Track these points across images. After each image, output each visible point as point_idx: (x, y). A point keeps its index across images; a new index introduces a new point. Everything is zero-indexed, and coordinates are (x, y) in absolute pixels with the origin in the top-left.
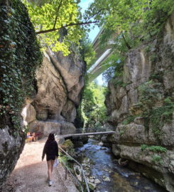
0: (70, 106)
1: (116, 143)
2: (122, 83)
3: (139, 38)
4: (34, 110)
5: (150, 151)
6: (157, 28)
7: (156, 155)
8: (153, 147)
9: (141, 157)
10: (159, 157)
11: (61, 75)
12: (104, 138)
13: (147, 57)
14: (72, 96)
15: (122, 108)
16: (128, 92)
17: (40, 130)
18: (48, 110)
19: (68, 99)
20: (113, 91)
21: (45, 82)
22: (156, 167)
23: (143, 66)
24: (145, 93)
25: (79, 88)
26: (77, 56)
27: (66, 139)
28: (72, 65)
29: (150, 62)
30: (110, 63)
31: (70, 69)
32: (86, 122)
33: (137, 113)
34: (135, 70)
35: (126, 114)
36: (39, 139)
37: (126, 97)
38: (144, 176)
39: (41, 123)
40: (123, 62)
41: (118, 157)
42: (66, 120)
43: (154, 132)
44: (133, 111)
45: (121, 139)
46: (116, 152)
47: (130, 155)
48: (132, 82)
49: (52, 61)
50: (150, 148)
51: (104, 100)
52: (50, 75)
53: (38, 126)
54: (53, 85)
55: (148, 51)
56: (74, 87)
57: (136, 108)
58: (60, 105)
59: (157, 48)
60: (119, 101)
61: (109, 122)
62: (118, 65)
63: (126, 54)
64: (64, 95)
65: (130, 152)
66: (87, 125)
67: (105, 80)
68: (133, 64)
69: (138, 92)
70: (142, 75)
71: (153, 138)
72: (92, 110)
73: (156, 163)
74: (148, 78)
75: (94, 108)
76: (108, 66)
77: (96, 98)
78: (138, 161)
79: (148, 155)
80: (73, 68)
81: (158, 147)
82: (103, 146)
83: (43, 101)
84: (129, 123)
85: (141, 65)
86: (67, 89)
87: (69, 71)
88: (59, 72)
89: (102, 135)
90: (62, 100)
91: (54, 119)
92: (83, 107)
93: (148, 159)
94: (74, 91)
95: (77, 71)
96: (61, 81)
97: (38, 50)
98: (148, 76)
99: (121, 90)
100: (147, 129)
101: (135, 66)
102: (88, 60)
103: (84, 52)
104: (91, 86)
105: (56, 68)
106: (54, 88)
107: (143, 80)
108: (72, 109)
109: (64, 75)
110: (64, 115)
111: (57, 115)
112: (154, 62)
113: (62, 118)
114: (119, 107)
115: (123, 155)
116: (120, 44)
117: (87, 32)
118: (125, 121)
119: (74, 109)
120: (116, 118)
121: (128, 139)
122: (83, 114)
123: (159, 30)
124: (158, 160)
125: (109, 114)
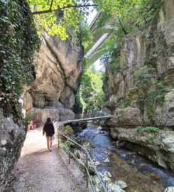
0: (69, 92)
1: (114, 126)
2: (119, 68)
3: (135, 24)
4: (30, 97)
5: (145, 131)
6: (152, 14)
7: (150, 135)
8: (148, 128)
9: (137, 137)
10: (153, 136)
11: (58, 60)
12: (102, 122)
13: (142, 43)
14: (71, 82)
15: (119, 92)
16: (125, 77)
17: (38, 118)
18: (45, 97)
19: (66, 85)
20: (110, 76)
21: (42, 67)
22: (150, 146)
23: (139, 52)
24: (141, 78)
25: (77, 73)
26: (74, 40)
27: (65, 125)
28: (69, 49)
29: (145, 48)
30: (107, 48)
31: (67, 53)
32: (84, 108)
33: (133, 97)
34: (132, 56)
35: (123, 98)
36: (37, 127)
37: (123, 82)
38: (139, 155)
39: (38, 110)
40: (120, 47)
41: (116, 139)
42: (65, 106)
43: (148, 114)
44: (130, 96)
45: (119, 122)
46: (114, 135)
47: (127, 136)
48: (128, 68)
49: (48, 45)
50: (145, 129)
51: (101, 86)
52: (46, 60)
53: (36, 114)
54: (50, 70)
55: (143, 37)
56: (72, 73)
57: (132, 93)
58: (58, 92)
59: (152, 34)
60: (117, 86)
61: (107, 107)
62: (115, 50)
63: (123, 39)
64: (62, 81)
65: (127, 134)
66: (86, 110)
67: (103, 65)
68: (129, 50)
69: (134, 77)
70: (138, 60)
71: (147, 120)
72: (91, 95)
73: (150, 142)
74: (143, 63)
75: (92, 93)
76: (105, 51)
77: (94, 83)
78: (134, 141)
79: (143, 135)
80: (71, 53)
81: (151, 128)
82: (102, 130)
83: (40, 88)
84: (126, 107)
85: (137, 51)
86: (64, 74)
87: (66, 56)
88: (56, 57)
89: (100, 119)
90: (60, 86)
91: (52, 105)
92: (81, 93)
93: (143, 139)
94: (72, 77)
95: (74, 55)
96: (58, 66)
97: (35, 33)
98: (143, 61)
99: (118, 75)
100: (142, 112)
101: (131, 52)
102: (86, 45)
103: (82, 36)
104: (88, 72)
105: (53, 53)
106: (51, 74)
107: (138, 65)
108: (71, 95)
109: (61, 60)
110: (63, 101)
111: (56, 101)
112: (149, 48)
113: (60, 104)
114: (117, 92)
115: (121, 137)
116: (117, 29)
117: (85, 15)
118: (123, 105)
119: (73, 95)
120: (113, 102)
121: (125, 122)
122: (82, 100)
123: (153, 16)
124: (152, 139)
125: (107, 99)
